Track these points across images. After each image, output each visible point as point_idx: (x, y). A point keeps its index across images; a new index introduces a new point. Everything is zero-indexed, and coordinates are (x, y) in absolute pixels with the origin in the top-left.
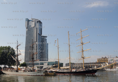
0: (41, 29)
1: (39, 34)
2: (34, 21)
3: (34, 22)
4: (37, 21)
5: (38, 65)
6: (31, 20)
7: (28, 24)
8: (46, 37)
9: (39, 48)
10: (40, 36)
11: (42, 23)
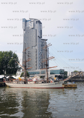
0: (41, 31)
1: (38, 36)
2: (32, 21)
3: (33, 23)
4: (36, 22)
5: (39, 74)
6: (29, 21)
7: (26, 25)
8: (46, 40)
9: (40, 54)
10: (40, 39)
11: (41, 24)
